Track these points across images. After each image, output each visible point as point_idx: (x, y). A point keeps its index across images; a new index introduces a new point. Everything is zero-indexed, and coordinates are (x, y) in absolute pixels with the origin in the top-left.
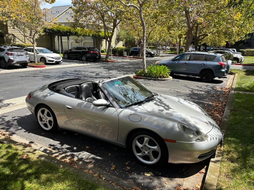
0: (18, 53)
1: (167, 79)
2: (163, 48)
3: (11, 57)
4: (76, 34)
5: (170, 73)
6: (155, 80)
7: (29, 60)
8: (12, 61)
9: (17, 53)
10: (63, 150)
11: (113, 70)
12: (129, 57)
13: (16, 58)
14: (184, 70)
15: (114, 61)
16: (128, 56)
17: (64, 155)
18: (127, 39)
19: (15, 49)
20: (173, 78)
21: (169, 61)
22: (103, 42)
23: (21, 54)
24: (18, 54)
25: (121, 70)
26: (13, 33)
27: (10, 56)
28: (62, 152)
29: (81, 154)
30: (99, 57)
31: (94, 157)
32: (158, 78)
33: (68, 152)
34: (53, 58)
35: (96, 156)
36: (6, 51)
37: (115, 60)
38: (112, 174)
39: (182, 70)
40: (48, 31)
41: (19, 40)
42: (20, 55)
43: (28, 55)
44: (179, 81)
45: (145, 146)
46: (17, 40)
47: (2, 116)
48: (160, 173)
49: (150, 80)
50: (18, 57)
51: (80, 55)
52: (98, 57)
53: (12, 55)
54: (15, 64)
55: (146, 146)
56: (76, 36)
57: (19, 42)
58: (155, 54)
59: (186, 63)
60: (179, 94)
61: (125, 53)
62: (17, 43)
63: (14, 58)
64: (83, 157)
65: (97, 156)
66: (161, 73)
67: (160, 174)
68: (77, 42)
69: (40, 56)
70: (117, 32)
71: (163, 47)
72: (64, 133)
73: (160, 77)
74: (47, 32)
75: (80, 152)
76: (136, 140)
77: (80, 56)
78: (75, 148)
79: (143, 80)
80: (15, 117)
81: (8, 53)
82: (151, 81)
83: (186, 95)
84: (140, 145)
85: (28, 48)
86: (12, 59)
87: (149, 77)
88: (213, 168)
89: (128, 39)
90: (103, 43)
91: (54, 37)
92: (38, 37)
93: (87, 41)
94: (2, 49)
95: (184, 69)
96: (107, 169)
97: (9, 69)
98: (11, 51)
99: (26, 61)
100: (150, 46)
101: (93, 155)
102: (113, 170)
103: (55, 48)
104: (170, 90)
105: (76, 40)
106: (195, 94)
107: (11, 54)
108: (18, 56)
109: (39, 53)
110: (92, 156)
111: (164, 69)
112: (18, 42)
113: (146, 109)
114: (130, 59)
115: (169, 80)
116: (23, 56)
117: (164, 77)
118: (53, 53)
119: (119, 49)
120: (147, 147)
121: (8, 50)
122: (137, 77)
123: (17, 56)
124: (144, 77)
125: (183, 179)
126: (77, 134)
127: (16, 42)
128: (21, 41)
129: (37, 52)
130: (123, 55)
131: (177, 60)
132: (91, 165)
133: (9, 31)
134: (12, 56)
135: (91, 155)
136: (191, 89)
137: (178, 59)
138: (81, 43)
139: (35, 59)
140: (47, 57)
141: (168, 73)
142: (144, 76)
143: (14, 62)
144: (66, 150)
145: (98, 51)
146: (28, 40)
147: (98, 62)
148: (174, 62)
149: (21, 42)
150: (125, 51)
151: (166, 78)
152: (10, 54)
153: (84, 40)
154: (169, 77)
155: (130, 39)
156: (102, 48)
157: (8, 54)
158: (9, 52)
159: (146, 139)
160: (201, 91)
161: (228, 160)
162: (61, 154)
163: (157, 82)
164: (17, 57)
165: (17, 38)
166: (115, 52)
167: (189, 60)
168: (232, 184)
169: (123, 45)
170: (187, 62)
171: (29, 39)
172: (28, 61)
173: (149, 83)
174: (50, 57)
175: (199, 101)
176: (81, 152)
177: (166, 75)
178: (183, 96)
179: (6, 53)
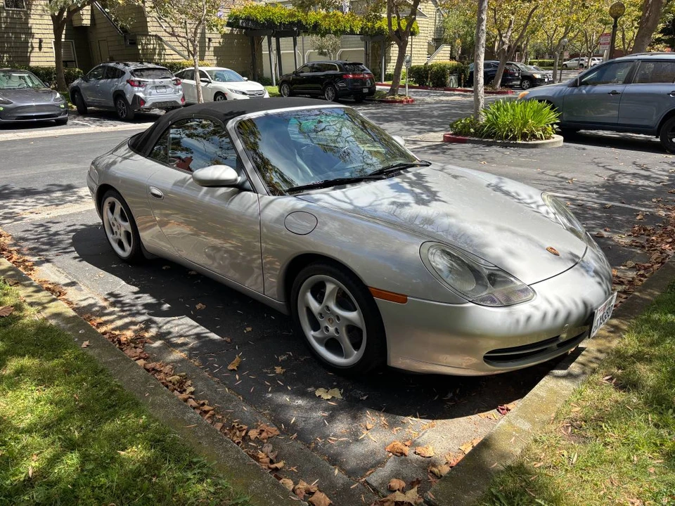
0: (156, 80)
1: (543, 144)
2: (582, 64)
3: (138, 91)
4: (316, 29)
5: (557, 124)
6: (505, 146)
7: (183, 99)
8: (142, 101)
9: (152, 80)
10: (134, 308)
11: (391, 121)
12: (463, 88)
13: (151, 92)
14: (611, 114)
15: (412, 101)
16: (459, 88)
17: (127, 320)
18: (465, 39)
19: (149, 69)
20: (565, 141)
21: (561, 88)
22: (392, 49)
23: (163, 84)
24: (154, 82)
25: (416, 123)
26: (159, 34)
27: (136, 89)
28: (128, 313)
29: (173, 322)
30: (369, 88)
31: (203, 331)
32: (514, 138)
33: (143, 314)
34: (244, 93)
35: (208, 331)
36: (127, 76)
37: (417, 97)
38: (223, 381)
39: (607, 115)
40: (242, 22)
41: (173, 52)
42: (161, 86)
43: (180, 87)
44: (584, 149)
45: (328, 308)
46: (168, 52)
47: (48, 222)
48: (365, 395)
49: (489, 145)
50: (155, 90)
51: (319, 86)
52: (366, 91)
53: (142, 87)
54: (149, 109)
55: (329, 310)
56: (317, 34)
57: (174, 57)
58: (546, 80)
59: (614, 93)
60: (563, 183)
61: (452, 80)
62: (169, 60)
63: (145, 95)
64: (172, 330)
65: (212, 331)
66: (525, 124)
67: (365, 398)
68: (321, 53)
69: (215, 88)
70: (438, 19)
71: (583, 60)
72: (164, 268)
73: (524, 136)
74: (242, 28)
75: (174, 318)
76: (308, 292)
77: (320, 89)
78: (166, 306)
79: (469, 145)
80: (74, 225)
81: (132, 81)
82: (494, 148)
83: (585, 188)
84: (314, 305)
85: (187, 69)
86: (141, 95)
87: (489, 136)
88: (542, 398)
89: (469, 39)
90: (392, 52)
91: (260, 41)
92: (219, 43)
93: (349, 48)
94: (119, 69)
95: (615, 113)
96: (217, 368)
97: (135, 123)
98: (138, 76)
99: (175, 102)
100: (543, 58)
101: (203, 328)
102: (231, 370)
103: (262, 70)
104: (543, 173)
105: (320, 48)
106: (618, 186)
107: (139, 82)
108: (157, 87)
109: (212, 81)
110: (201, 329)
111: (537, 112)
112: (171, 57)
113: (351, 198)
114: (464, 96)
115: (550, 146)
116: (169, 87)
117: (534, 137)
118: (247, 81)
119: (435, 69)
120: (333, 313)
121: (133, 73)
122: (454, 136)
123: (152, 88)
124: (472, 138)
125: (431, 421)
126: (193, 273)
127: (166, 57)
128: (179, 54)
129: (208, 80)
130: (445, 86)
131: (586, 83)
132: (182, 351)
133: (149, 29)
134: (141, 89)
135: (198, 326)
136: (614, 171)
137: (591, 79)
138: (335, 54)
139: (199, 97)
140: (231, 90)
141: (552, 125)
142: (474, 135)
143: (147, 105)
144: (140, 308)
145: (367, 74)
146: (183, 46)
147: (366, 104)
148: (576, 90)
149: (178, 57)
150: (451, 73)
151: (542, 139)
152: (137, 83)
153: (342, 48)
154: (553, 138)
155: (472, 37)
156: (389, 67)
157: (131, 83)
158: (133, 78)
159: (330, 287)
160: (647, 178)
161: (611, 379)
162: (121, 317)
163: (508, 151)
164: (154, 92)
165: (168, 45)
166: (423, 77)
167: (628, 81)
168: (575, 460)
169: (452, 58)
170: (619, 88)
171: (185, 44)
172: (180, 102)
173: (483, 153)
174: (236, 91)
175: (621, 205)
176: (177, 318)
177: (544, 130)
178: (575, 190)
179: (128, 82)
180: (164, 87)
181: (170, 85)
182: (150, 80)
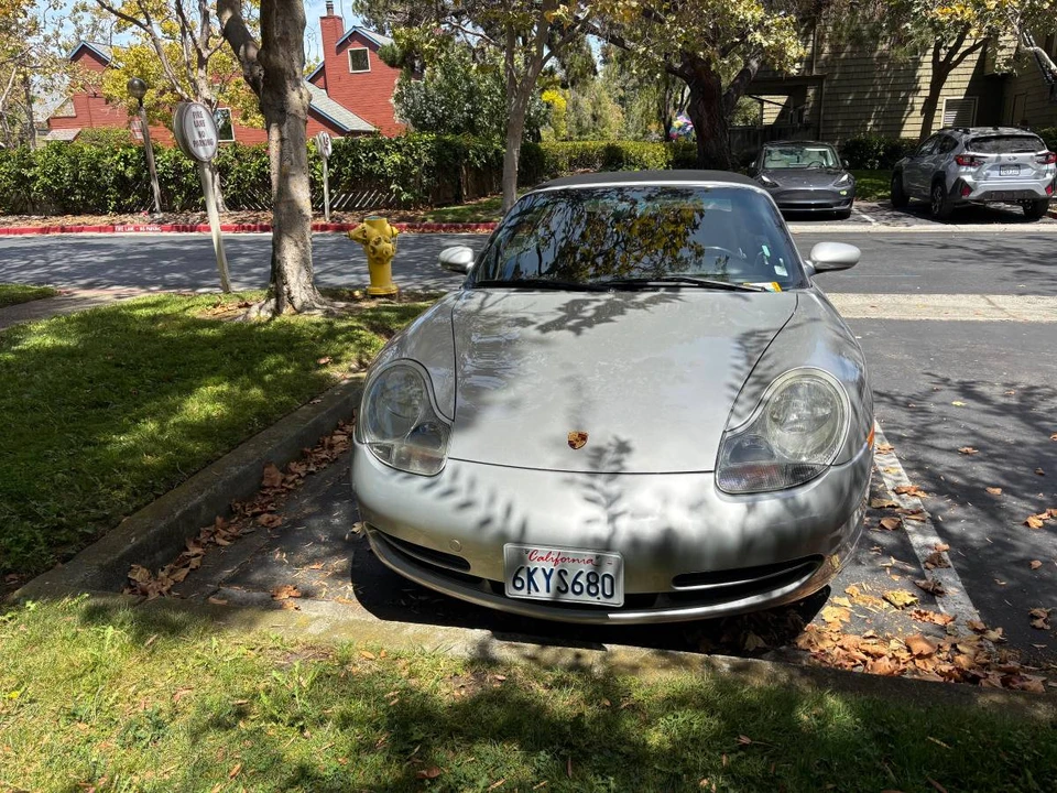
0: (1003, 155)
3: (965, 173)
7: (1051, 188)
8: (968, 188)
9: (996, 155)
13: (988, 175)
19: (1002, 137)
23: (1015, 161)
24: (999, 158)
27: (964, 169)
36: (959, 150)
42: (1012, 165)
50: (997, 172)
53: (974, 166)
54: (978, 201)
63: (976, 178)
81: (963, 157)
86: (968, 179)
98: (975, 149)
99: (1031, 192)
107: (972, 158)
108: (1003, 166)
116: (1027, 167)
121: (968, 144)
123: (993, 168)
134: (972, 169)
143: (973, 195)
152: (967, 160)
157: (960, 160)
158: (966, 153)
164: (995, 174)
172: (1042, 194)
179: (956, 158)
180: (1018, 166)
181: (1030, 164)
182: (994, 156)
